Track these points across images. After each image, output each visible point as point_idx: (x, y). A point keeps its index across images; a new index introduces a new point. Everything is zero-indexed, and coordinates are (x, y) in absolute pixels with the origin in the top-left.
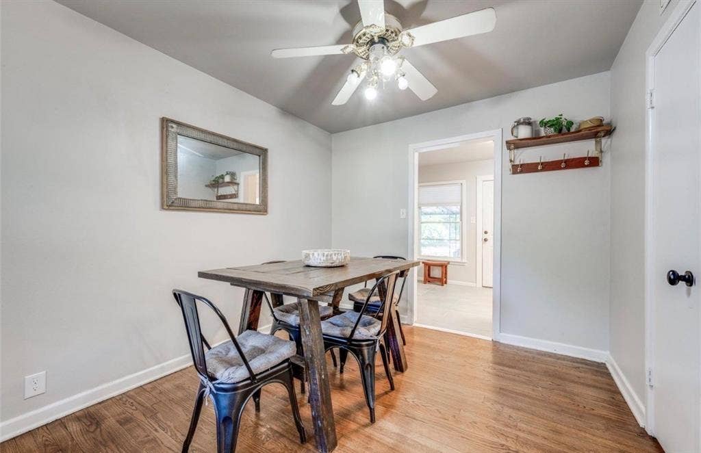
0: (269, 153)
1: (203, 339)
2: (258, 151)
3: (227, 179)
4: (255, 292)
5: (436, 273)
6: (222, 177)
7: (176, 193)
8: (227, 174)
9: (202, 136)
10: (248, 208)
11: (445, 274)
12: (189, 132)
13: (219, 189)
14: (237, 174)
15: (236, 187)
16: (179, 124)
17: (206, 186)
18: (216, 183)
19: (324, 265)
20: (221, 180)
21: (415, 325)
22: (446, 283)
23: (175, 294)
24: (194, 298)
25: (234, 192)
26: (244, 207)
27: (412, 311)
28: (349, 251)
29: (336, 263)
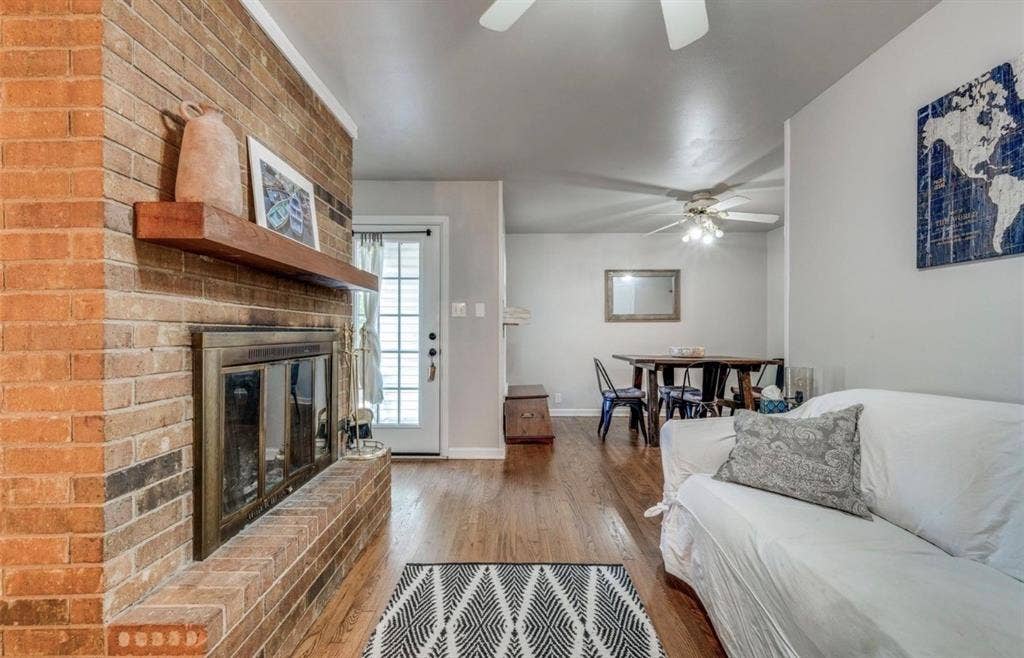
2: (674, 273)
4: (638, 367)
7: (612, 312)
10: (662, 317)
12: (621, 274)
16: (614, 271)
19: (678, 355)
26: (658, 317)
28: (701, 348)
29: (686, 355)
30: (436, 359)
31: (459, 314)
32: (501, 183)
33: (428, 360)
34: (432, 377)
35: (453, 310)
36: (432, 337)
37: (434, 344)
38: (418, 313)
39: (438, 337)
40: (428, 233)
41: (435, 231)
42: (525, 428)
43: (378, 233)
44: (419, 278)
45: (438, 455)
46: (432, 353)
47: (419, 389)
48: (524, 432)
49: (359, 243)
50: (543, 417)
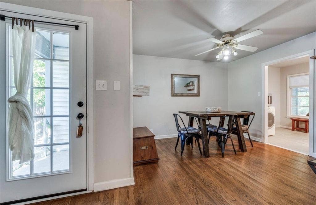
0: (200, 77)
1: (178, 124)
2: (196, 77)
3: (191, 84)
4: (191, 117)
5: (303, 126)
6: (189, 83)
7: (174, 92)
8: (191, 82)
9: (180, 76)
10: (194, 95)
11: (307, 126)
12: (177, 76)
13: (189, 87)
14: (194, 81)
15: (193, 86)
16: (175, 74)
17: (185, 87)
18: (187, 86)
19: (211, 111)
20: (189, 84)
21: (265, 143)
22: (308, 132)
23: (174, 115)
24: (176, 115)
25: (193, 88)
27: (264, 137)
28: (221, 108)
29: (215, 111)
30: (83, 121)
31: (101, 88)
32: (131, 2)
33: (77, 122)
34: (80, 134)
35: (97, 85)
36: (80, 104)
37: (82, 110)
38: (68, 87)
39: (85, 104)
40: (77, 27)
41: (82, 27)
42: (142, 155)
43: (28, 20)
44: (69, 61)
45: (86, 190)
46: (80, 116)
47: (69, 144)
48: (142, 158)
49: (10, 27)
50: (152, 148)
